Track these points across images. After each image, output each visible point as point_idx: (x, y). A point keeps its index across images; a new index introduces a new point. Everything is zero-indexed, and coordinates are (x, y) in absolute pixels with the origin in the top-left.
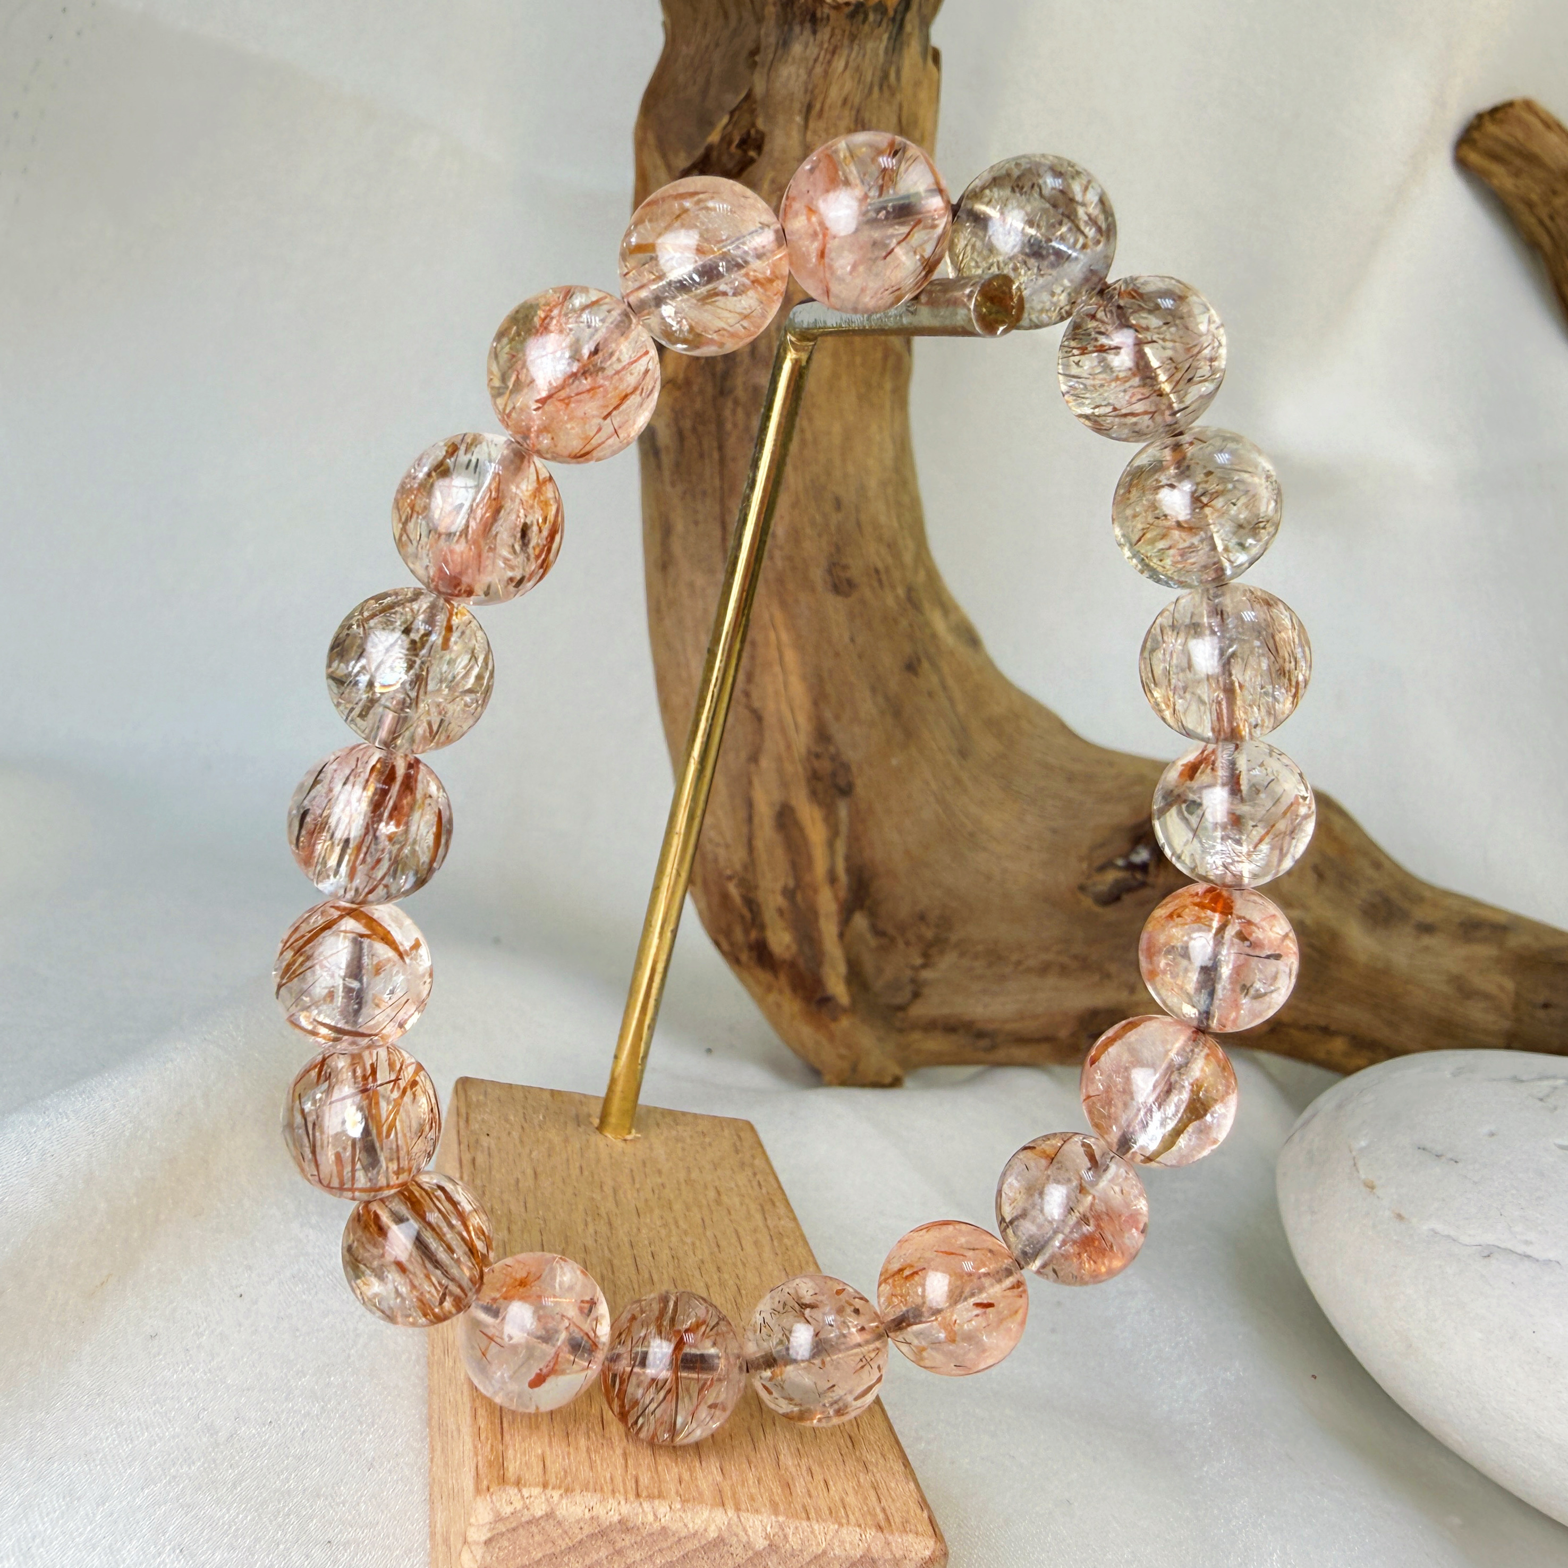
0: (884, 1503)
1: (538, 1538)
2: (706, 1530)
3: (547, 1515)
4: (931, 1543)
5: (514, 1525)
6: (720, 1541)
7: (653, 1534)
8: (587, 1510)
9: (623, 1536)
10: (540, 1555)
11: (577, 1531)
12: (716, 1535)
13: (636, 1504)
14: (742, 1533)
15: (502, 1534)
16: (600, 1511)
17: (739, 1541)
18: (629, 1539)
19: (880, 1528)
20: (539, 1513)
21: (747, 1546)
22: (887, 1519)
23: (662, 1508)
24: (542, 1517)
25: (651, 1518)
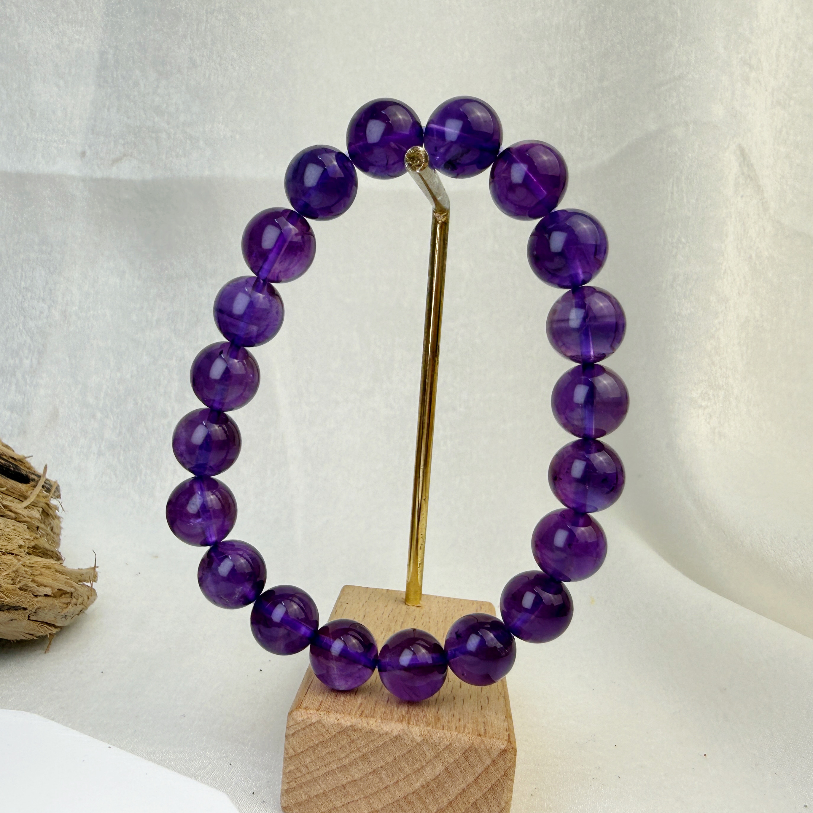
0: (487, 727)
1: (315, 733)
2: (392, 732)
3: (318, 722)
4: (506, 743)
5: (304, 726)
6: (399, 737)
7: (367, 733)
8: (336, 720)
9: (354, 733)
10: (317, 742)
11: (332, 730)
12: (397, 734)
13: (359, 719)
14: (409, 734)
15: (299, 731)
16: (342, 721)
17: (408, 737)
18: (357, 735)
19: (480, 735)
20: (314, 720)
21: (413, 740)
22: (486, 733)
23: (372, 721)
24: (315, 723)
25: (365, 725)
